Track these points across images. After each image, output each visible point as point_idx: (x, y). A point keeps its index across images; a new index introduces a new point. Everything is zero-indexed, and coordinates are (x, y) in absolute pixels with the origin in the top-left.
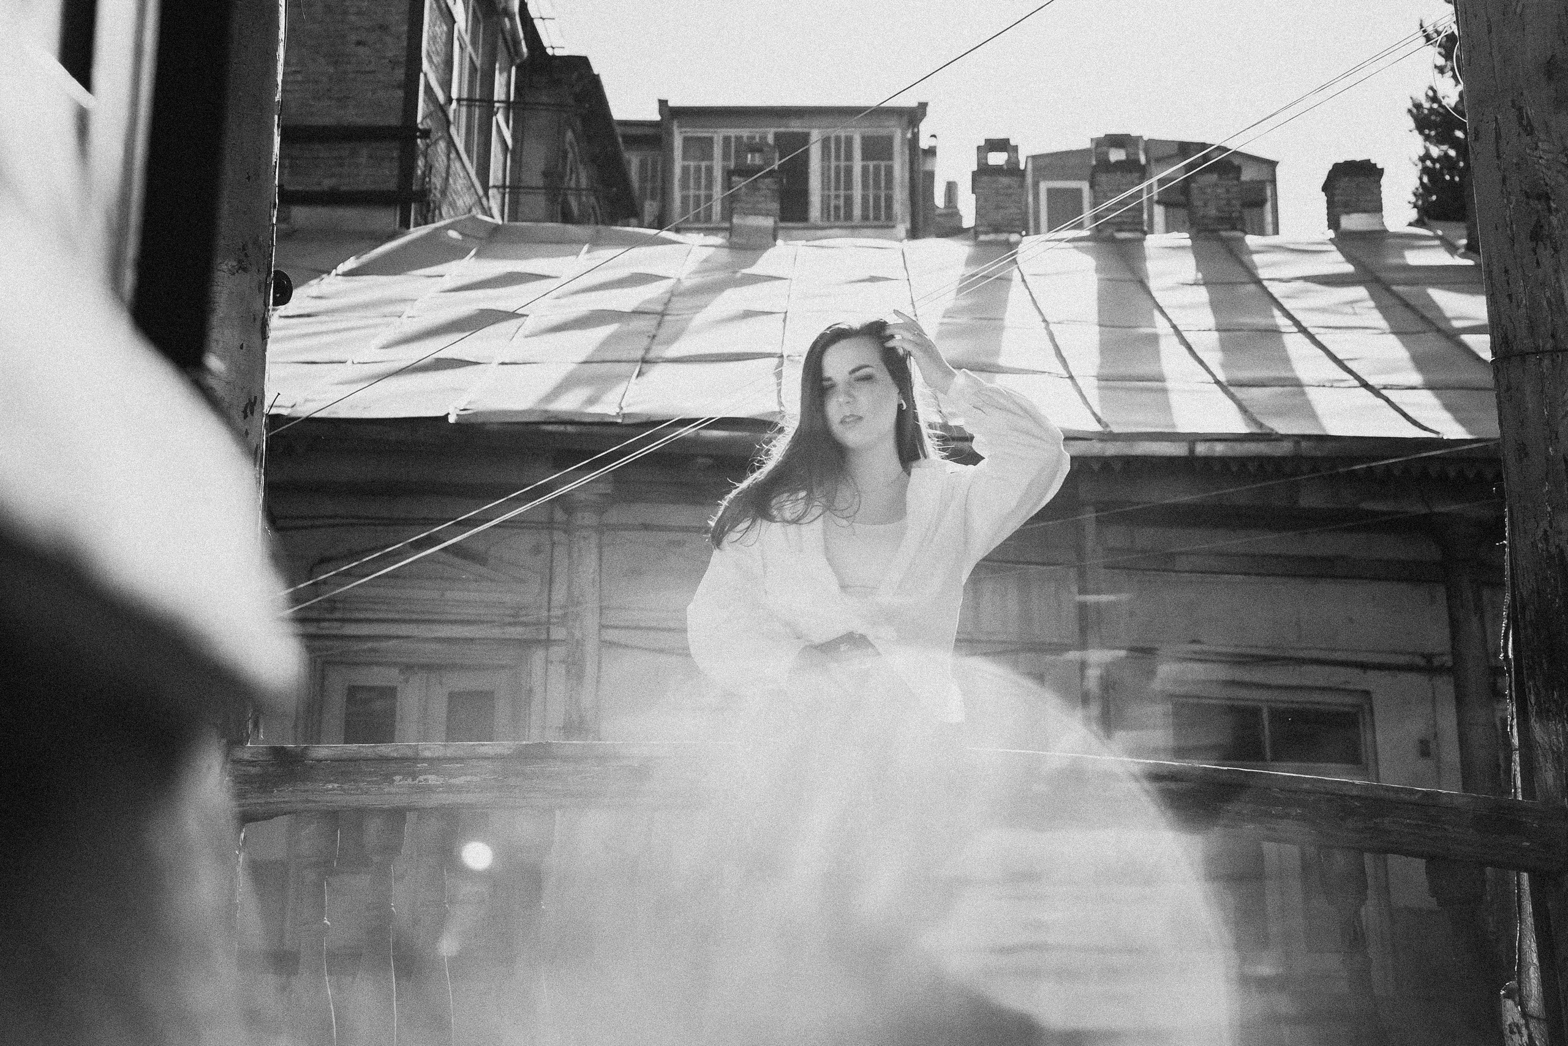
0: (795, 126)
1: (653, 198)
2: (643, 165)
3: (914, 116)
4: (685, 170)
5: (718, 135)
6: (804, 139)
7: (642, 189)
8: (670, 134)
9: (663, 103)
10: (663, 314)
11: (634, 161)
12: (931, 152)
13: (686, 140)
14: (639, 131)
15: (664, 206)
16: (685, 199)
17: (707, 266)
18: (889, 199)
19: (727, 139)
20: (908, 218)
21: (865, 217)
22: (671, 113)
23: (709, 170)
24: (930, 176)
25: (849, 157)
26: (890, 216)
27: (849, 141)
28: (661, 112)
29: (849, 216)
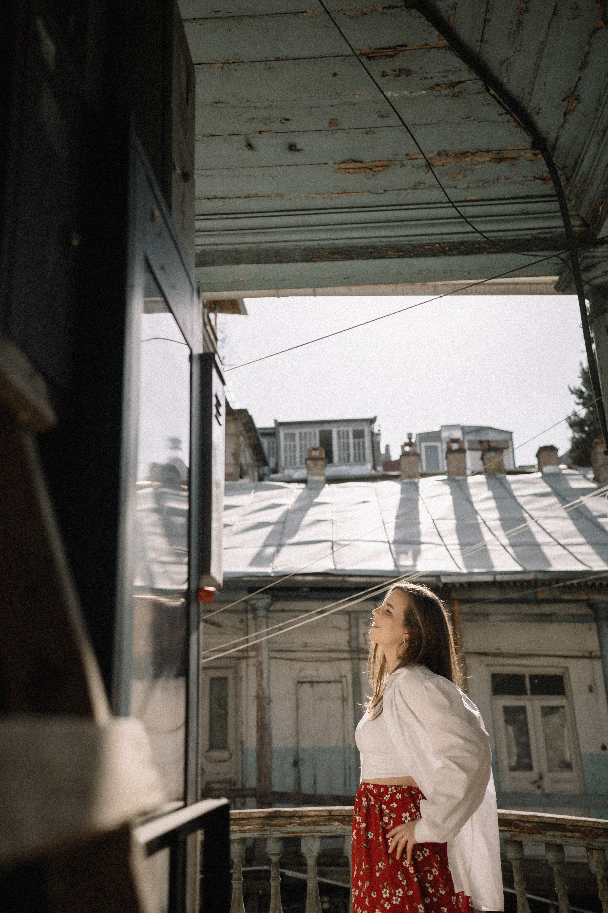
0: (326, 427)
1: (273, 456)
2: (269, 443)
3: (372, 421)
4: (285, 446)
5: (297, 432)
6: (330, 432)
7: (269, 454)
8: (279, 432)
9: (276, 421)
10: (284, 522)
11: (265, 442)
12: (379, 435)
13: (286, 435)
14: (266, 431)
15: (277, 461)
16: (286, 457)
17: (300, 499)
18: (364, 455)
19: (301, 434)
20: (372, 460)
21: (355, 460)
22: (280, 425)
23: (294, 446)
24: (378, 443)
25: (348, 438)
26: (364, 460)
27: (348, 432)
28: (275, 424)
29: (349, 461)
